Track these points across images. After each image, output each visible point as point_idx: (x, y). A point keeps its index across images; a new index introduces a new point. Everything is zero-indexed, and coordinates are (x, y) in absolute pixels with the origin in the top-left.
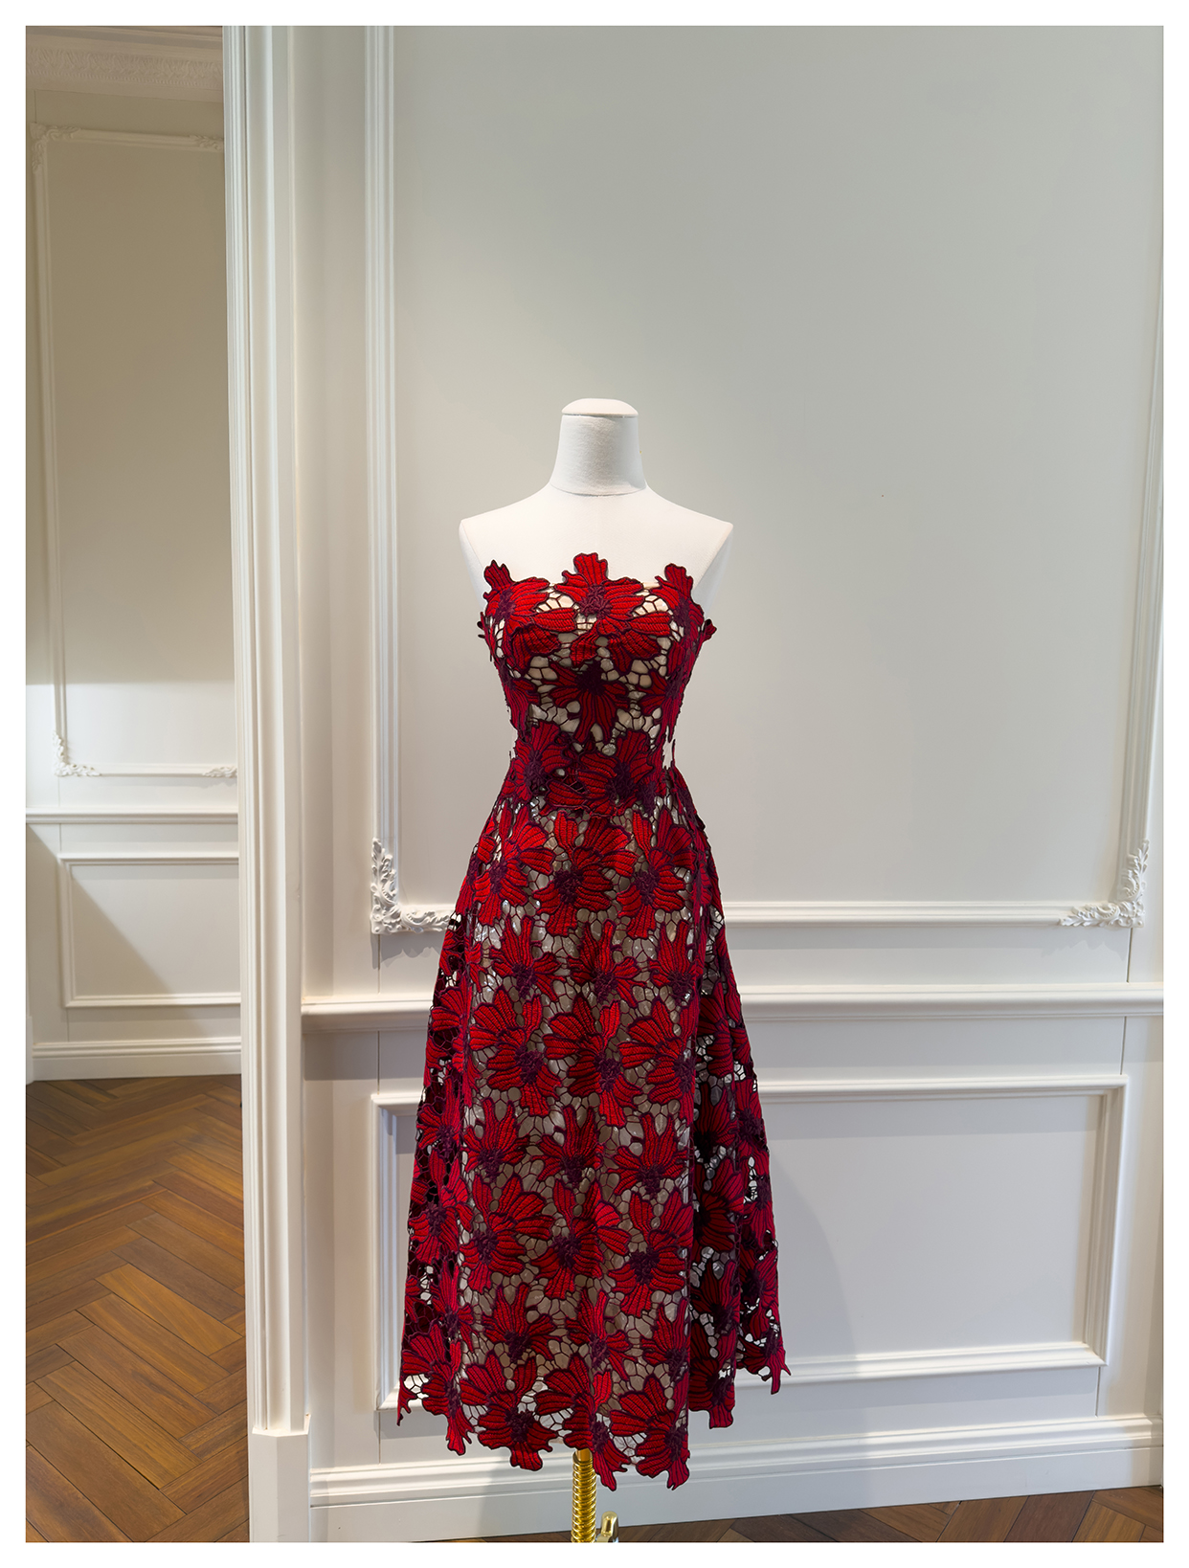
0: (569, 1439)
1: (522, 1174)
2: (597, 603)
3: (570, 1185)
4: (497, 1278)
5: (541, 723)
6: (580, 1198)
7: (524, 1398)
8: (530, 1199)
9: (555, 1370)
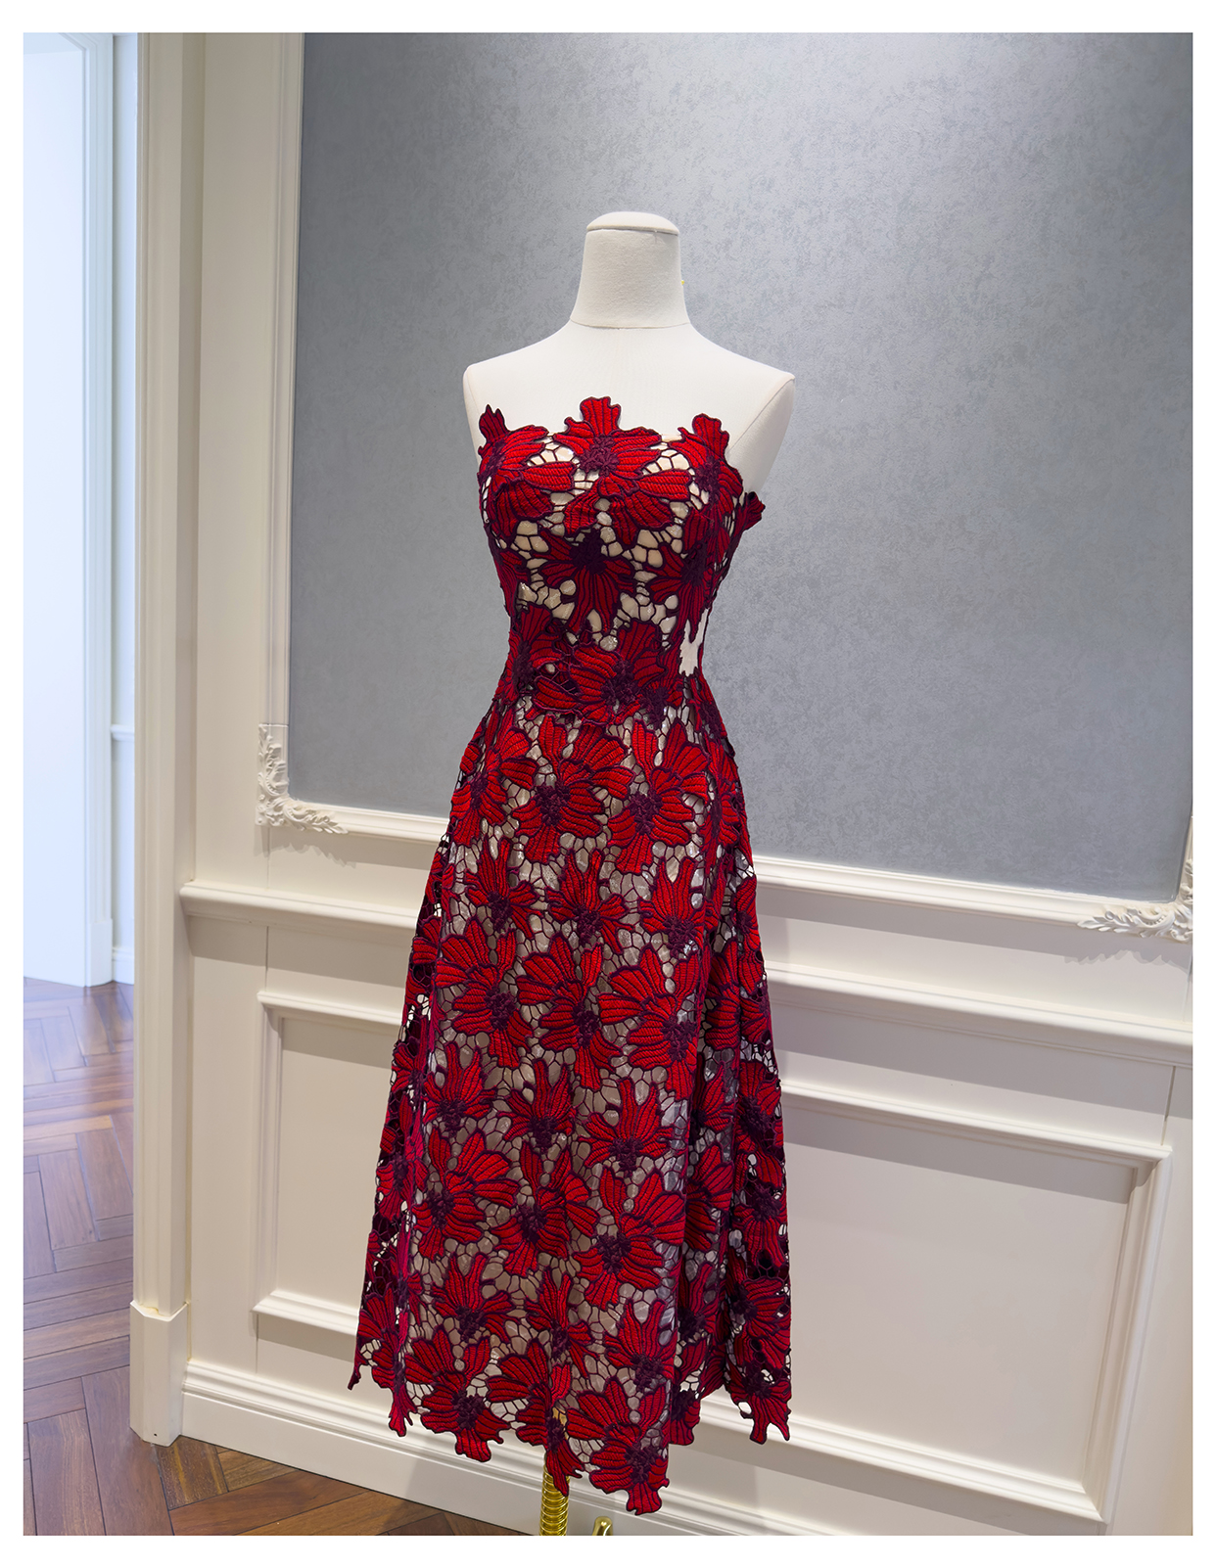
0: (522, 1433)
1: (487, 1130)
2: (602, 458)
3: (538, 1150)
4: (451, 1245)
5: (531, 607)
6: (549, 1166)
7: (474, 1382)
8: (494, 1159)
9: (511, 1355)
